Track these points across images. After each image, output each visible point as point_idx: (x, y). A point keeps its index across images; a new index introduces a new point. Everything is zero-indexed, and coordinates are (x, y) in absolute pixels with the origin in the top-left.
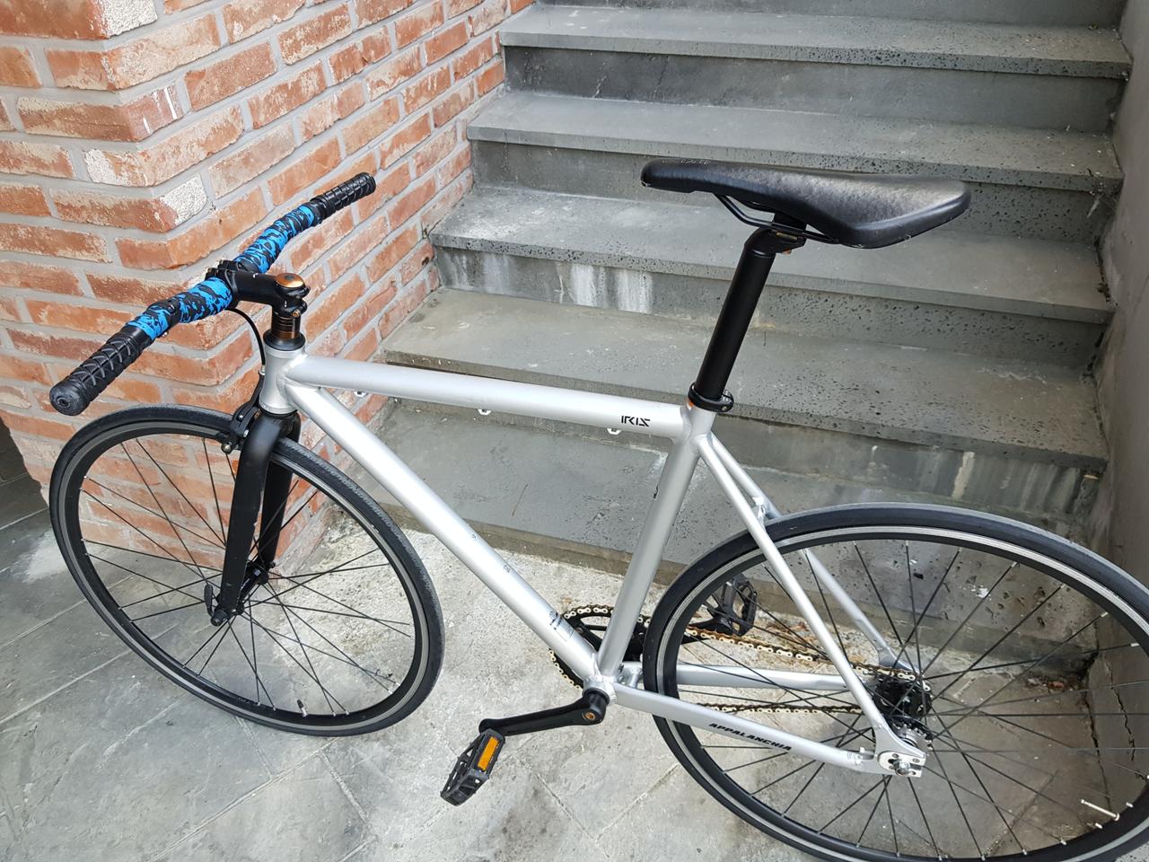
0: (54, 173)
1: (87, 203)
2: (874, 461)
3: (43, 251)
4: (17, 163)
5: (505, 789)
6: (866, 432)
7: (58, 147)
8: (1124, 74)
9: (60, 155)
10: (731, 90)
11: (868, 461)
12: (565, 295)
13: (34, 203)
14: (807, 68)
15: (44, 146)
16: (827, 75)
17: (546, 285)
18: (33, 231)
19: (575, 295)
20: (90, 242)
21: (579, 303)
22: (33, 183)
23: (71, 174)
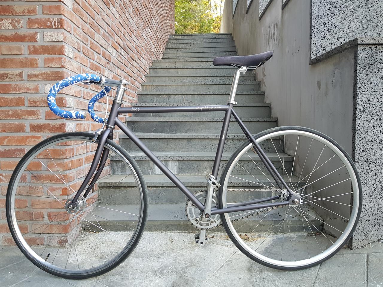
0: (32, 92)
1: (40, 100)
2: (250, 195)
3: (16, 117)
4: (20, 89)
5: (169, 278)
6: (247, 185)
7: (37, 84)
8: (277, 120)
9: (37, 86)
10: (188, 129)
11: (248, 196)
12: (152, 172)
13: (20, 102)
14: (207, 123)
15: (32, 84)
16: (211, 124)
17: (146, 169)
18: (16, 112)
19: (155, 172)
20: (36, 112)
21: (156, 174)
22: (22, 96)
23: (38, 91)
